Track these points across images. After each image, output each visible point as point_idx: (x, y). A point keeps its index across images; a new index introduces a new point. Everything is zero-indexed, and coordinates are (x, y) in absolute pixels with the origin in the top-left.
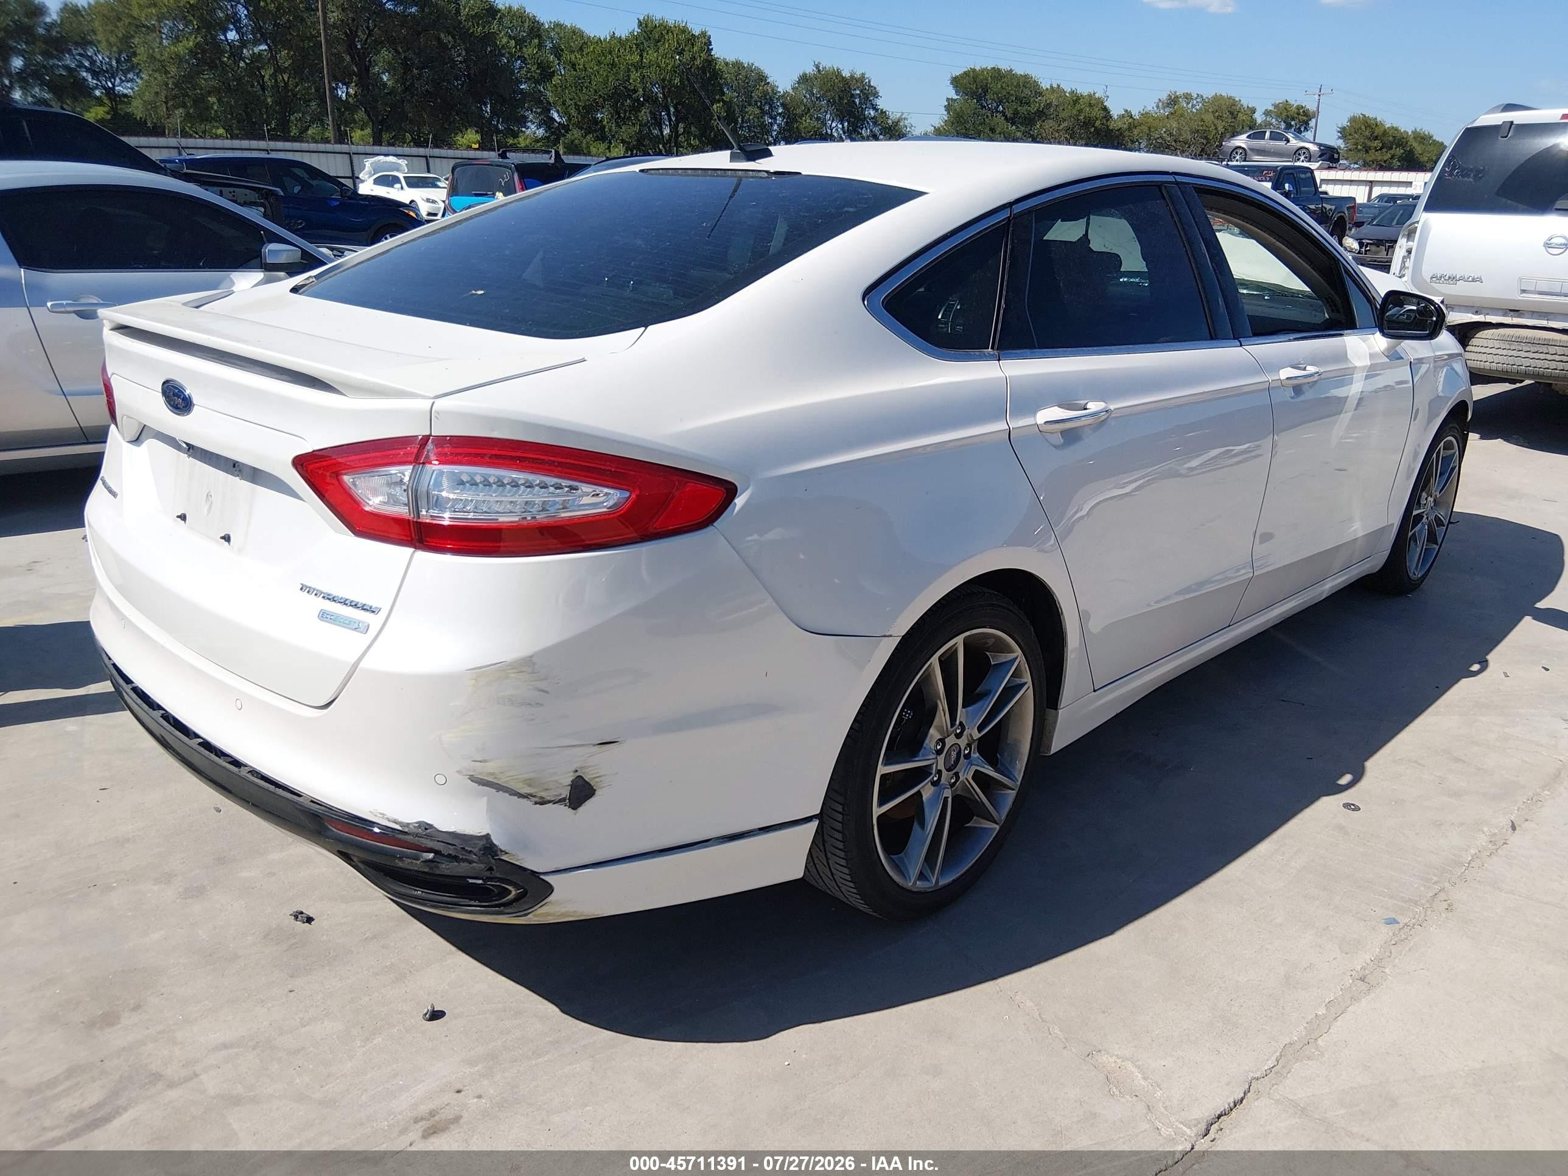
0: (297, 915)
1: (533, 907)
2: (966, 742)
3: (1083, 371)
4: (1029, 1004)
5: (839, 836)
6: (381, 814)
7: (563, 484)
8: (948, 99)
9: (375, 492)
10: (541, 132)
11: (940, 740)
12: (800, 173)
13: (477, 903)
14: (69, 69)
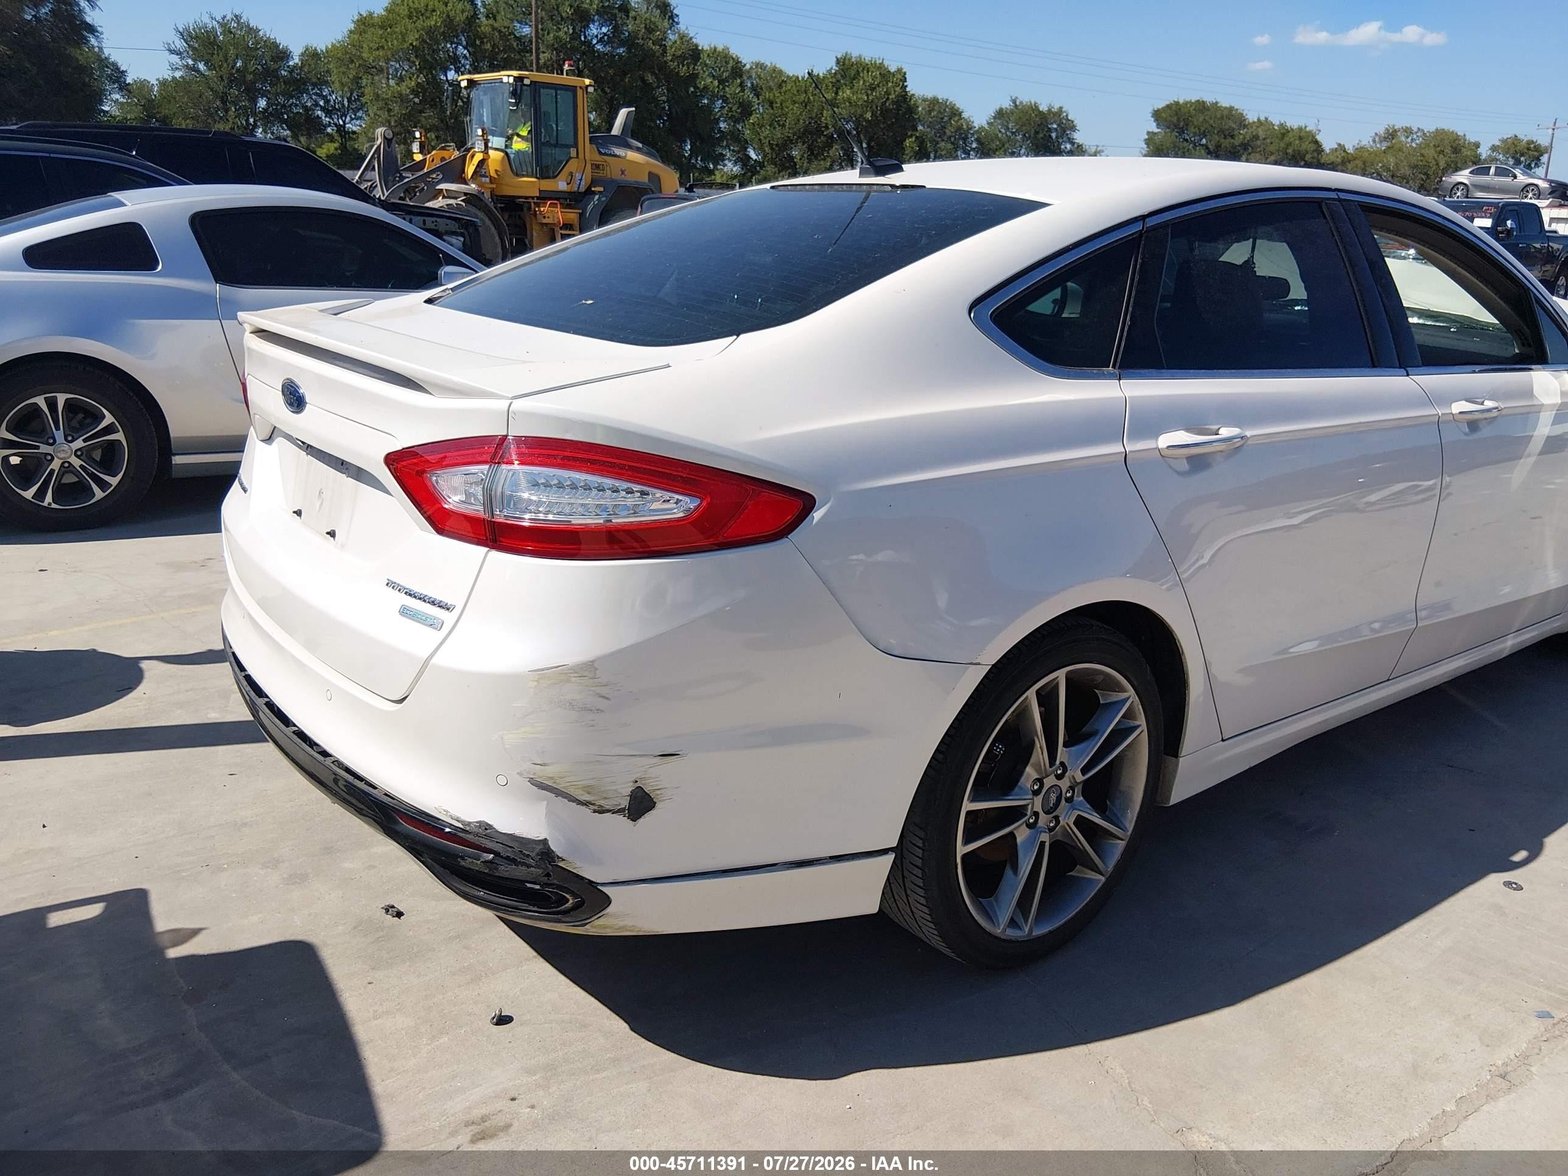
0: (387, 909)
1: (591, 918)
2: (1069, 784)
3: (1216, 394)
4: (1119, 1070)
5: (919, 873)
6: (445, 811)
7: (634, 489)
8: (1148, 133)
9: (455, 491)
10: (736, 169)
11: (1037, 779)
12: (924, 187)
13: (535, 909)
14: (306, 108)
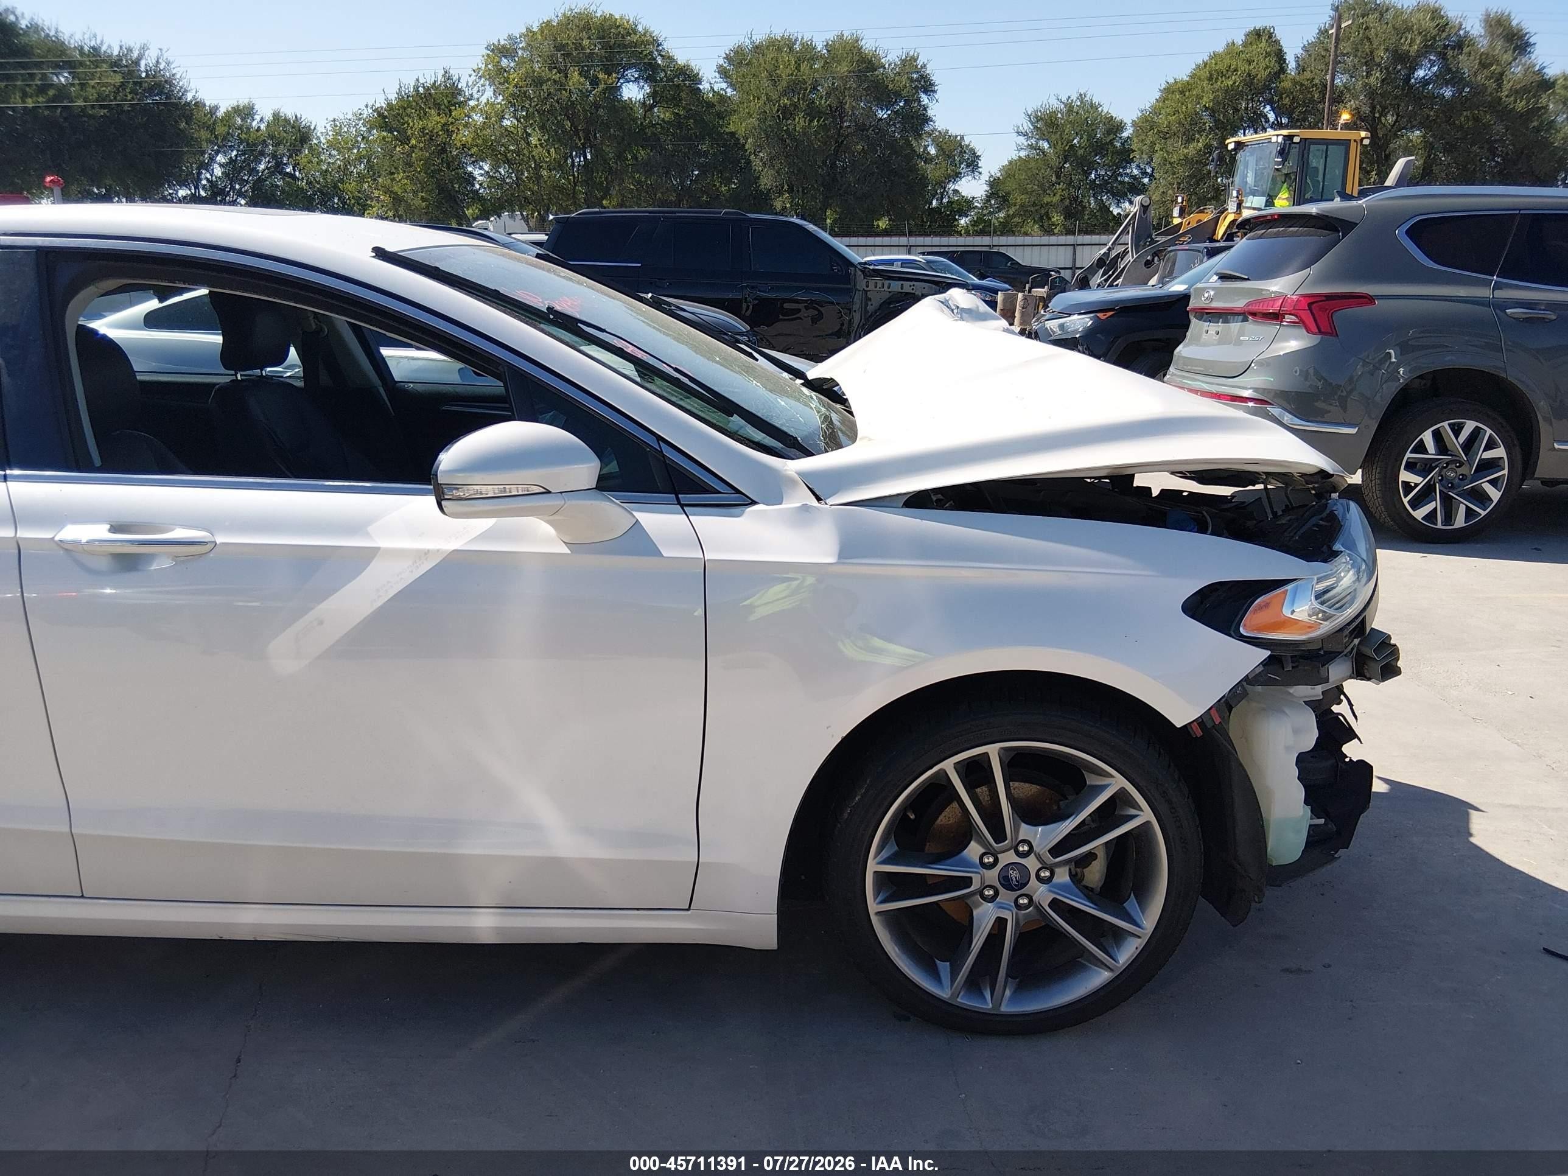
14: (1134, 177)
